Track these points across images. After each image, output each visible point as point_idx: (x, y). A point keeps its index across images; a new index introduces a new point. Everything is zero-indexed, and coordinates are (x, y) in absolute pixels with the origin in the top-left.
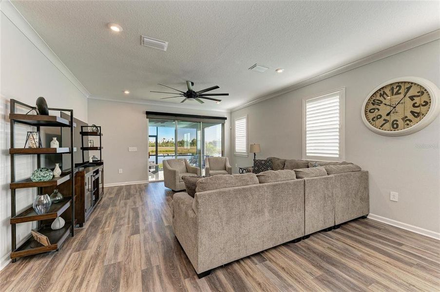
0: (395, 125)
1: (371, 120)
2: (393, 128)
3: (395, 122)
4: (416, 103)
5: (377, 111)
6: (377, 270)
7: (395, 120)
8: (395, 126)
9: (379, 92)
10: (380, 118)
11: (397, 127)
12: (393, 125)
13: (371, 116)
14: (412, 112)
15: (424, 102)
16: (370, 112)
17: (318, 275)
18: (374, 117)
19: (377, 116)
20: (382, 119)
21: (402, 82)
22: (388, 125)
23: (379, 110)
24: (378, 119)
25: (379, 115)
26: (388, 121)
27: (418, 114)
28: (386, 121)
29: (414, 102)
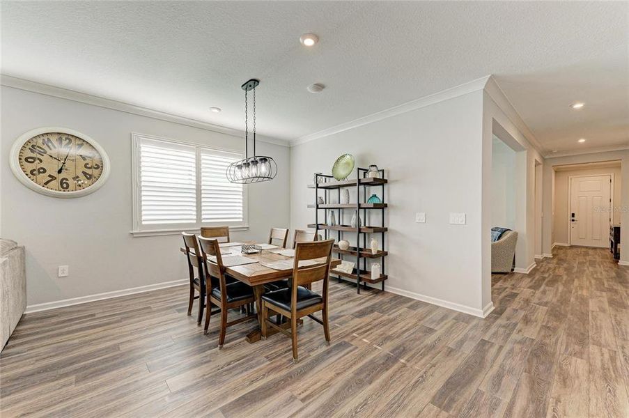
0: (64, 184)
1: (29, 173)
2: (62, 187)
3: (64, 181)
4: (88, 164)
5: (37, 161)
6: (108, 338)
7: (65, 179)
8: (65, 186)
9: (42, 138)
10: (43, 172)
11: (68, 187)
12: (62, 183)
13: (30, 167)
14: (84, 173)
15: (96, 165)
16: (26, 160)
17: (74, 380)
18: (34, 170)
19: (39, 170)
20: (47, 174)
21: (73, 136)
22: (54, 183)
23: (41, 161)
24: (39, 172)
25: (42, 168)
26: (56, 178)
27: (91, 176)
28: (52, 178)
29: (86, 162)
